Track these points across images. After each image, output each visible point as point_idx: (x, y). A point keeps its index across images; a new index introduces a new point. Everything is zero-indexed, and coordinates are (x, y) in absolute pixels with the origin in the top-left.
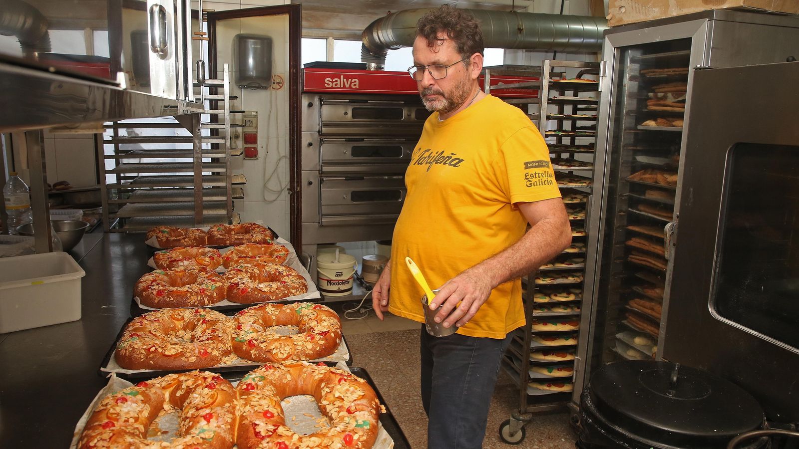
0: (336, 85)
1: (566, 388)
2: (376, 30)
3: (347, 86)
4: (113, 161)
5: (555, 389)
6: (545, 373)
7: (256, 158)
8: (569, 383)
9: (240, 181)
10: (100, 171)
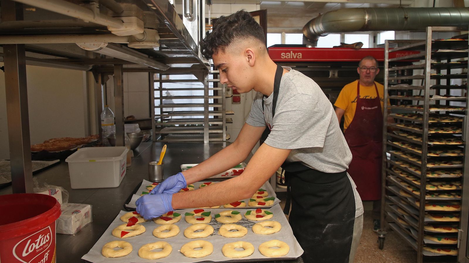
0: (288, 57)
1: (452, 253)
2: (312, 26)
3: (295, 57)
4: (159, 100)
5: (443, 253)
6: (436, 241)
7: (239, 103)
8: (454, 249)
9: (230, 113)
10: (151, 107)
